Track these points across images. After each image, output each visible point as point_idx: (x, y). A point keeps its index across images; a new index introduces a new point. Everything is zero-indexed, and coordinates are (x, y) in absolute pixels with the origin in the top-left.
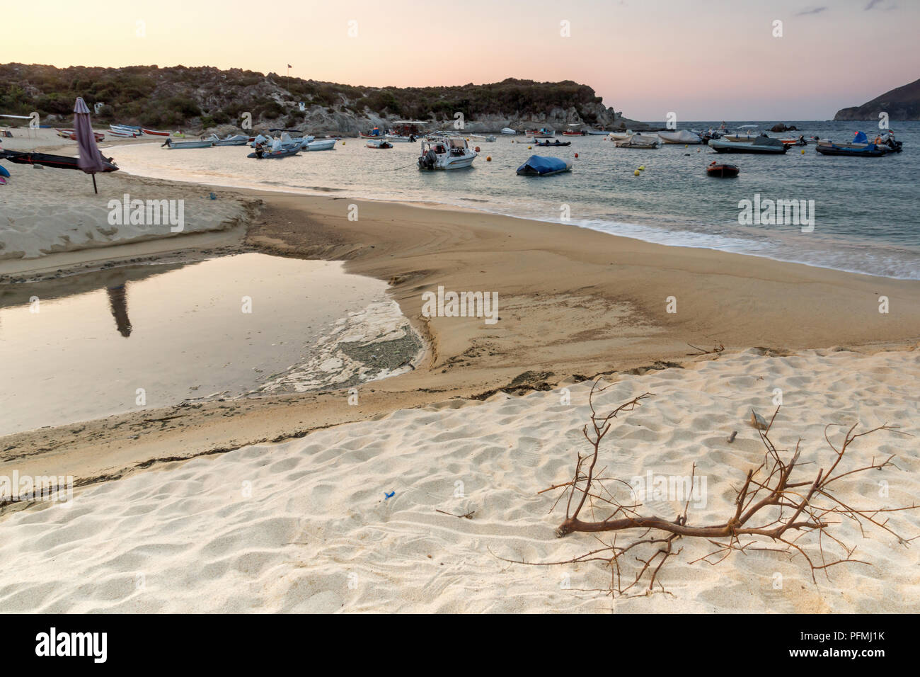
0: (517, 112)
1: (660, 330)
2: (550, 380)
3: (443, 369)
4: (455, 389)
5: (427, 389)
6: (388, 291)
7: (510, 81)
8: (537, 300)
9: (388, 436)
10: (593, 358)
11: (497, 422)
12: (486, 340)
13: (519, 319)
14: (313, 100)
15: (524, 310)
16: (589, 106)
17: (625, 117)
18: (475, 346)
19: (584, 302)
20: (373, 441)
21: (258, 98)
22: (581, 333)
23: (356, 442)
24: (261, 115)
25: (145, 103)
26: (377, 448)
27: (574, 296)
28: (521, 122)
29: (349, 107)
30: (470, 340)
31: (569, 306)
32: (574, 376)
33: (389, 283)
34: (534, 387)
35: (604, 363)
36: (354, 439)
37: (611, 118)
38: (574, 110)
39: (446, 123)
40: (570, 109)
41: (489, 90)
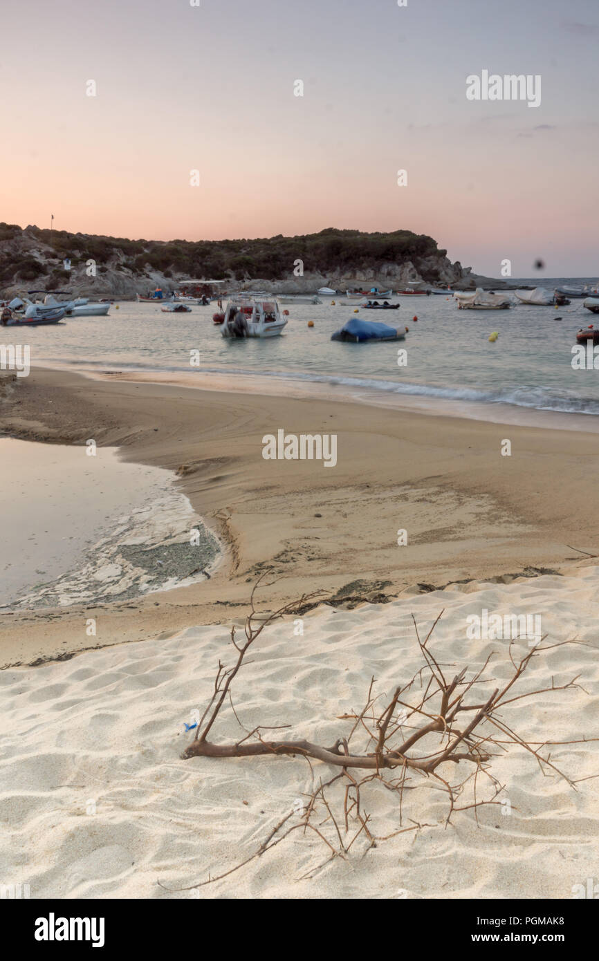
0: (338, 268)
1: (529, 528)
2: (387, 591)
3: (247, 577)
4: (264, 602)
5: (227, 603)
6: (176, 483)
7: (330, 232)
8: (368, 493)
9: (181, 657)
10: (442, 564)
11: (323, 641)
12: (303, 542)
13: (345, 516)
14: (81, 257)
15: (351, 505)
16: (430, 261)
17: (475, 273)
18: (288, 549)
19: (428, 494)
20: (163, 663)
21: (13, 255)
22: (426, 533)
23: (139, 664)
26: (167, 672)
27: (415, 488)
28: (342, 281)
29: (125, 265)
30: (281, 542)
31: (411, 499)
32: (419, 585)
33: (177, 474)
34: (367, 598)
35: (458, 570)
36: (136, 661)
37: (457, 274)
38: (411, 265)
39: (247, 283)
40: (405, 264)
41: (302, 243)
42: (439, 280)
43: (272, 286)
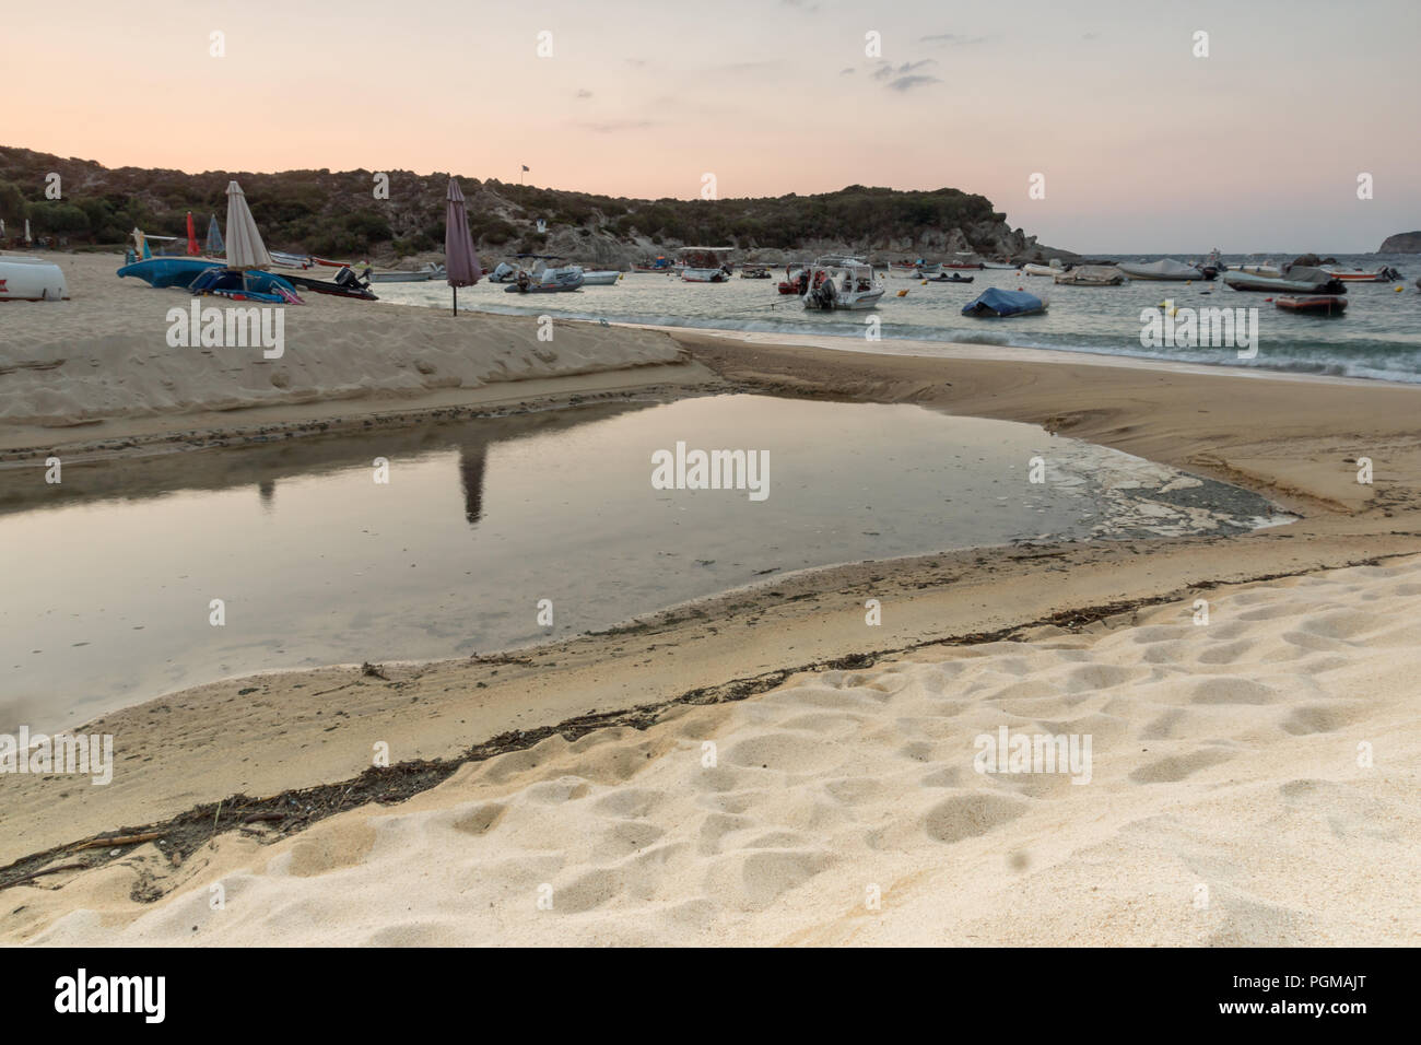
0: (867, 236)
7: (854, 189)
14: (557, 217)
16: (983, 227)
17: (1040, 243)
21: (476, 214)
24: (480, 239)
25: (314, 222)
28: (871, 251)
29: (607, 228)
37: (1019, 245)
38: (959, 232)
39: (754, 252)
40: (953, 231)
41: (822, 203)
42: (994, 252)
43: (785, 257)
